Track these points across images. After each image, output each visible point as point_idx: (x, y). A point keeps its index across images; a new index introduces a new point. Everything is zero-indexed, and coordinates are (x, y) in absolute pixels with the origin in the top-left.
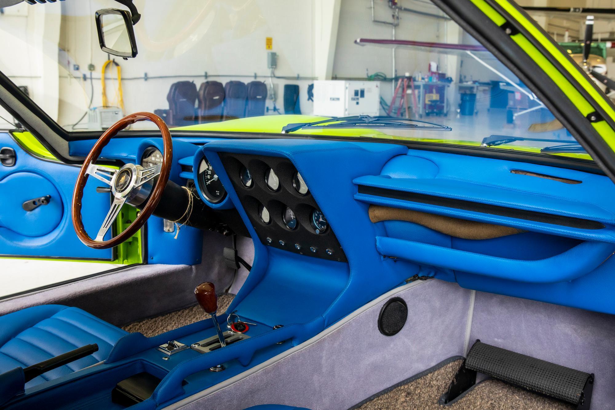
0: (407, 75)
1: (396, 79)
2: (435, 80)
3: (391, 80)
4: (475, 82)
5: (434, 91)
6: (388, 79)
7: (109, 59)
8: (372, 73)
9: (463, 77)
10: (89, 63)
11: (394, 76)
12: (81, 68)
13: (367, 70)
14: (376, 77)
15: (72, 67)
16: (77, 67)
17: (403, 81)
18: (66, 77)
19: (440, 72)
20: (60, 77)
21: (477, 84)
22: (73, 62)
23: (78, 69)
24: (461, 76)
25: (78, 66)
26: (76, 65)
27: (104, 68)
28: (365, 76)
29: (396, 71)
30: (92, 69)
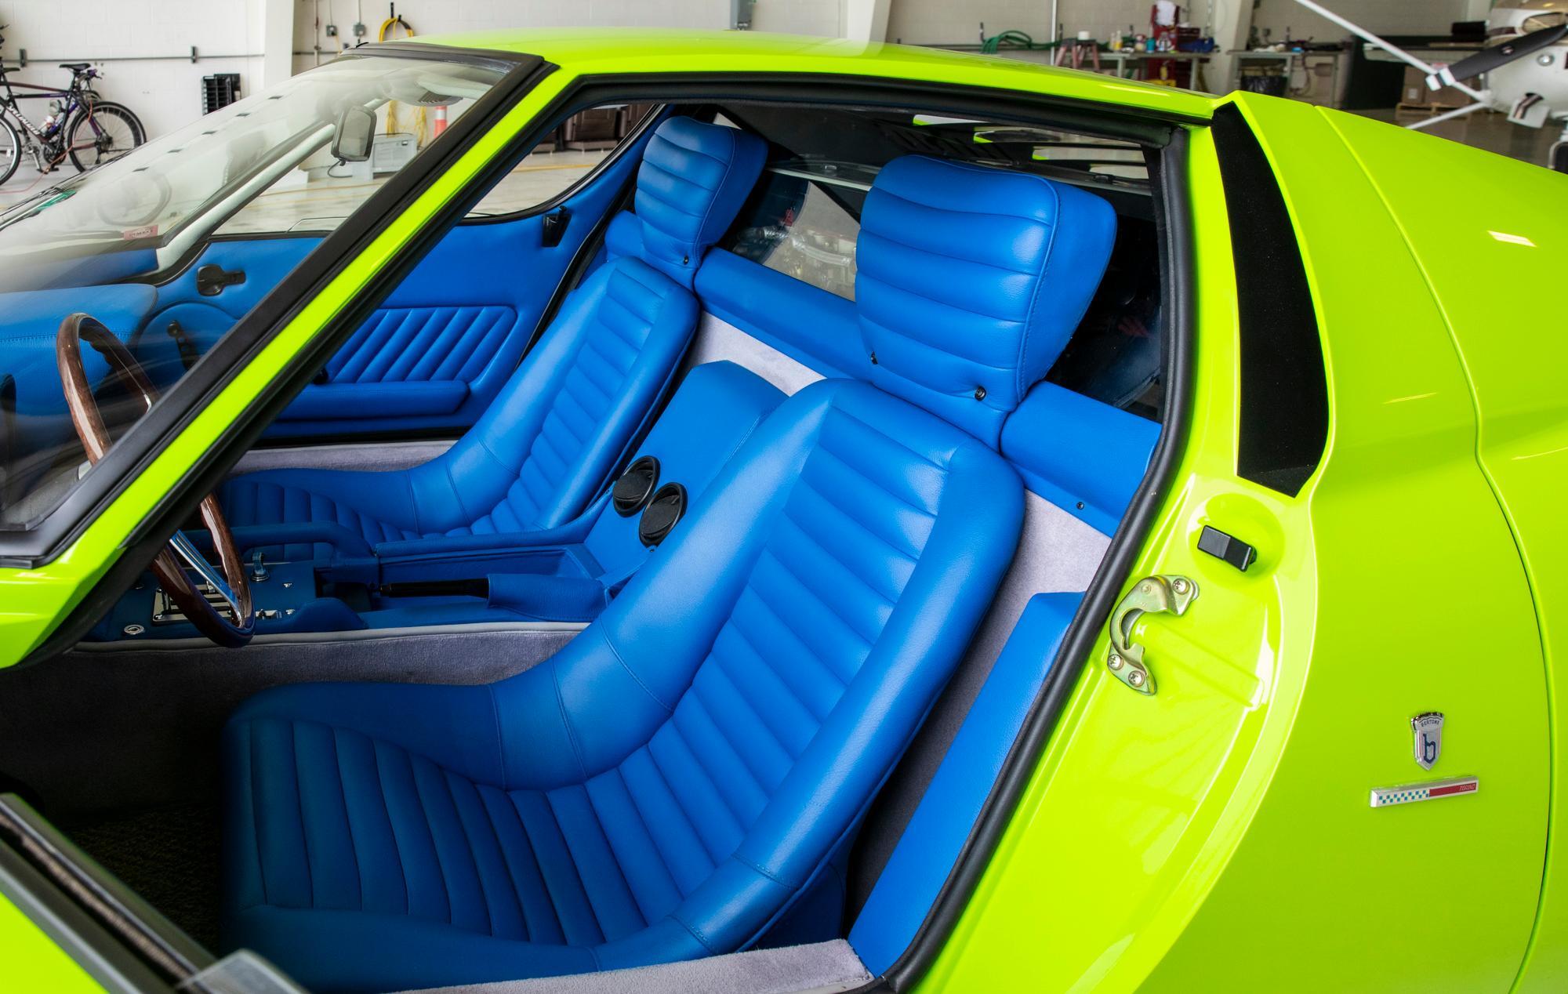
0: (1083, 36)
1: (1057, 45)
2: (1166, 47)
3: (1046, 48)
4: (1290, 45)
5: (1164, 72)
6: (1036, 45)
7: (392, 16)
8: (993, 32)
9: (1260, 34)
10: (357, 21)
11: (1053, 40)
12: (340, 32)
13: (982, 26)
14: (1003, 42)
15: (323, 31)
16: (332, 29)
17: (1069, 50)
18: (313, 53)
19: (1184, 25)
20: (297, 53)
21: (1298, 51)
22: (325, 22)
23: (334, 34)
24: (1253, 30)
25: (335, 28)
26: (332, 26)
27: (383, 30)
28: (977, 41)
29: (1060, 26)
30: (361, 33)
